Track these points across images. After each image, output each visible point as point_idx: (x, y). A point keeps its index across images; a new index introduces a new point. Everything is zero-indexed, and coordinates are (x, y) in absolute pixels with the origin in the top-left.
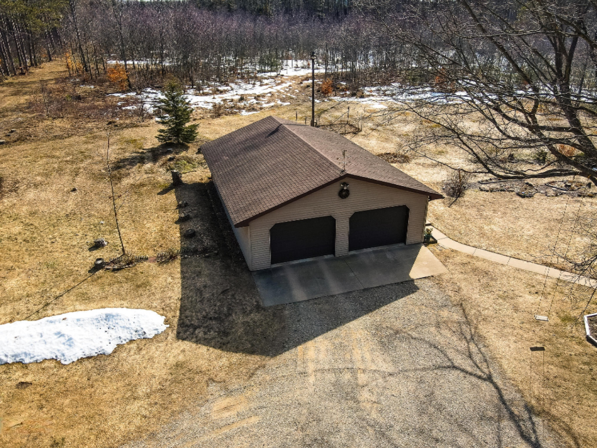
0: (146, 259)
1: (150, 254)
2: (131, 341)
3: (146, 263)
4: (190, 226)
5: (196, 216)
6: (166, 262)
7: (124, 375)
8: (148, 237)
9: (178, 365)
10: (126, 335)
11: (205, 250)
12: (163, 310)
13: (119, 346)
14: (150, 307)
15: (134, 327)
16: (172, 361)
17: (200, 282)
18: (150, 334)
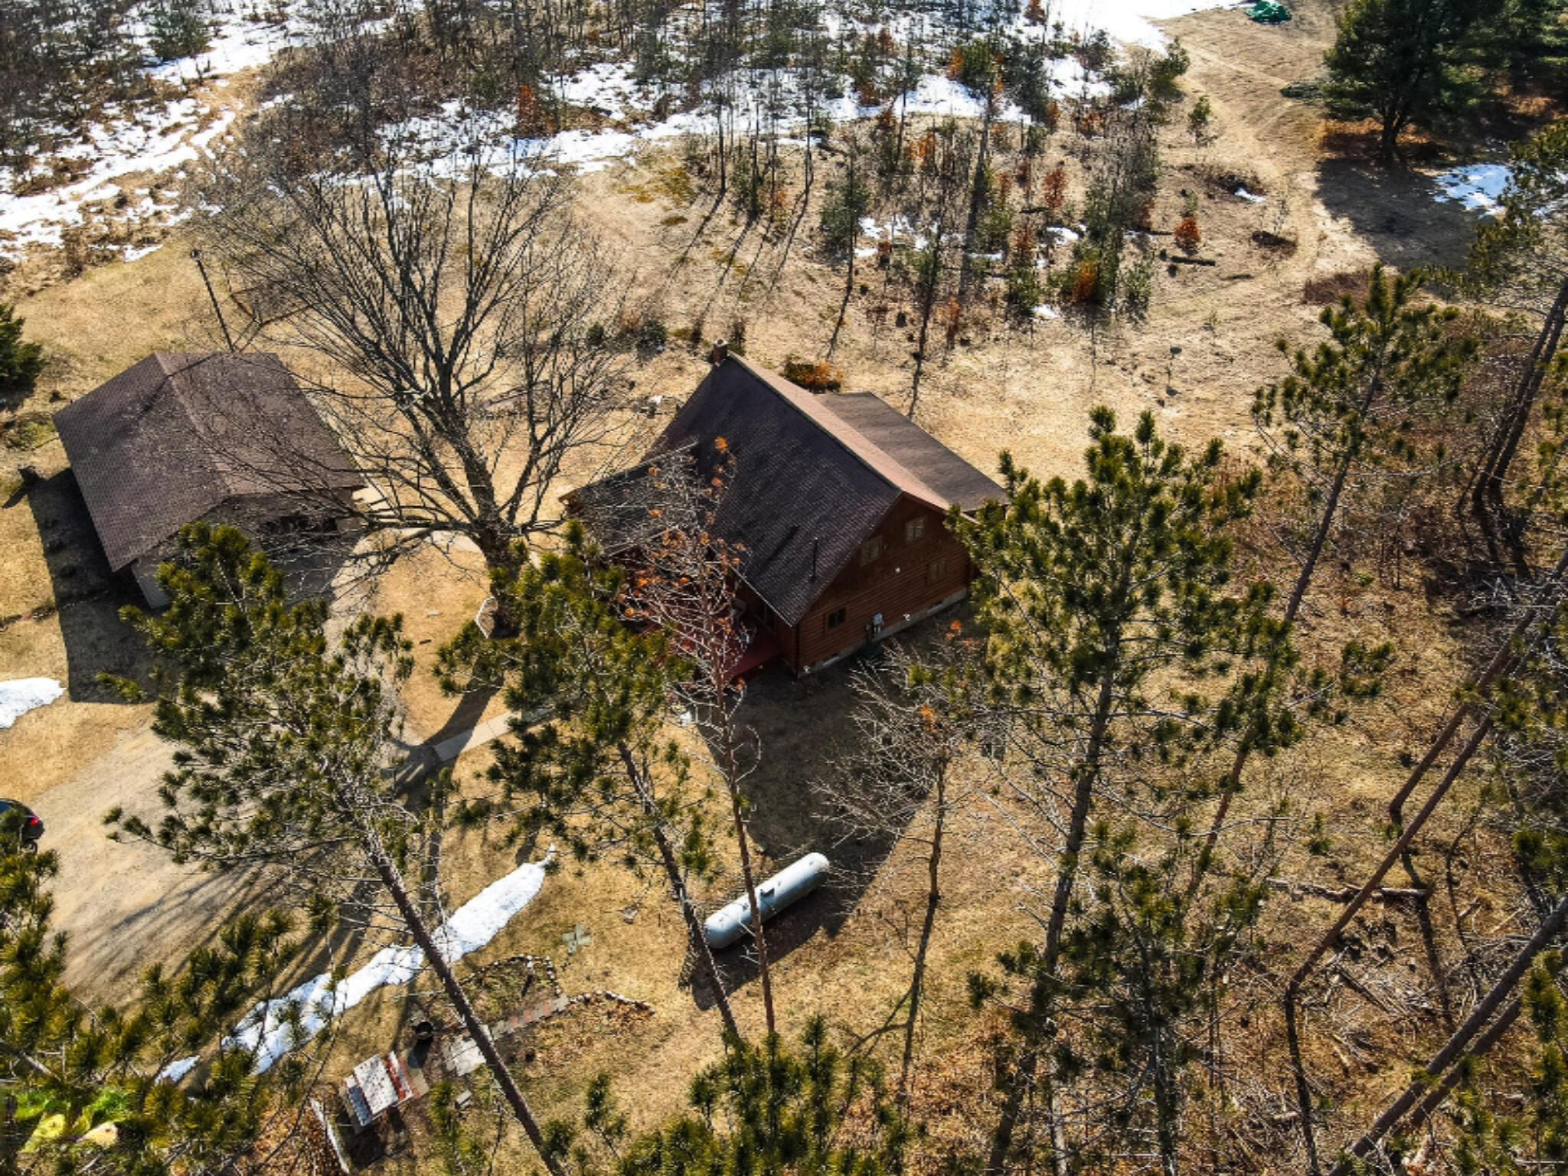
0: (19, 617)
1: (22, 609)
2: (29, 711)
3: (21, 623)
4: (67, 559)
5: (72, 542)
6: (46, 617)
7: (32, 742)
8: (13, 584)
9: (84, 723)
10: (22, 708)
11: (92, 593)
12: (56, 674)
13: (18, 719)
14: (39, 673)
15: (28, 697)
16: (76, 720)
17: (92, 636)
18: (48, 701)
